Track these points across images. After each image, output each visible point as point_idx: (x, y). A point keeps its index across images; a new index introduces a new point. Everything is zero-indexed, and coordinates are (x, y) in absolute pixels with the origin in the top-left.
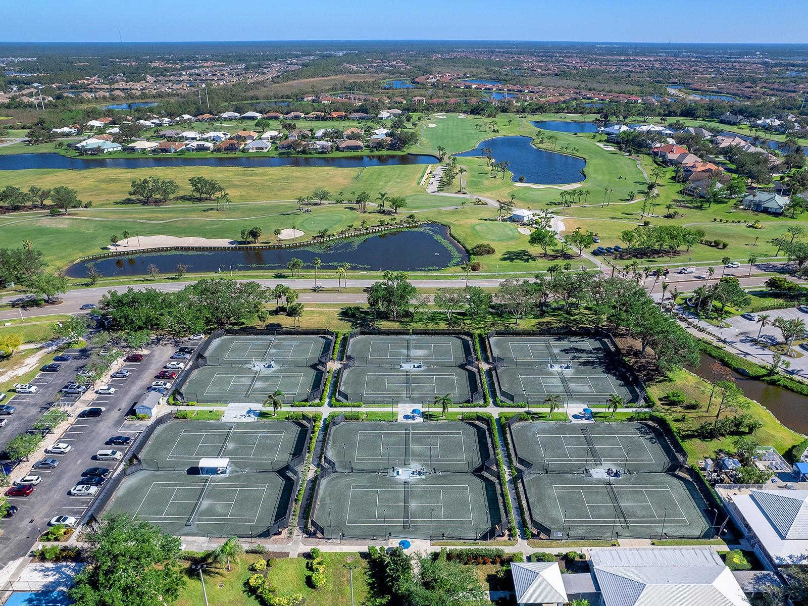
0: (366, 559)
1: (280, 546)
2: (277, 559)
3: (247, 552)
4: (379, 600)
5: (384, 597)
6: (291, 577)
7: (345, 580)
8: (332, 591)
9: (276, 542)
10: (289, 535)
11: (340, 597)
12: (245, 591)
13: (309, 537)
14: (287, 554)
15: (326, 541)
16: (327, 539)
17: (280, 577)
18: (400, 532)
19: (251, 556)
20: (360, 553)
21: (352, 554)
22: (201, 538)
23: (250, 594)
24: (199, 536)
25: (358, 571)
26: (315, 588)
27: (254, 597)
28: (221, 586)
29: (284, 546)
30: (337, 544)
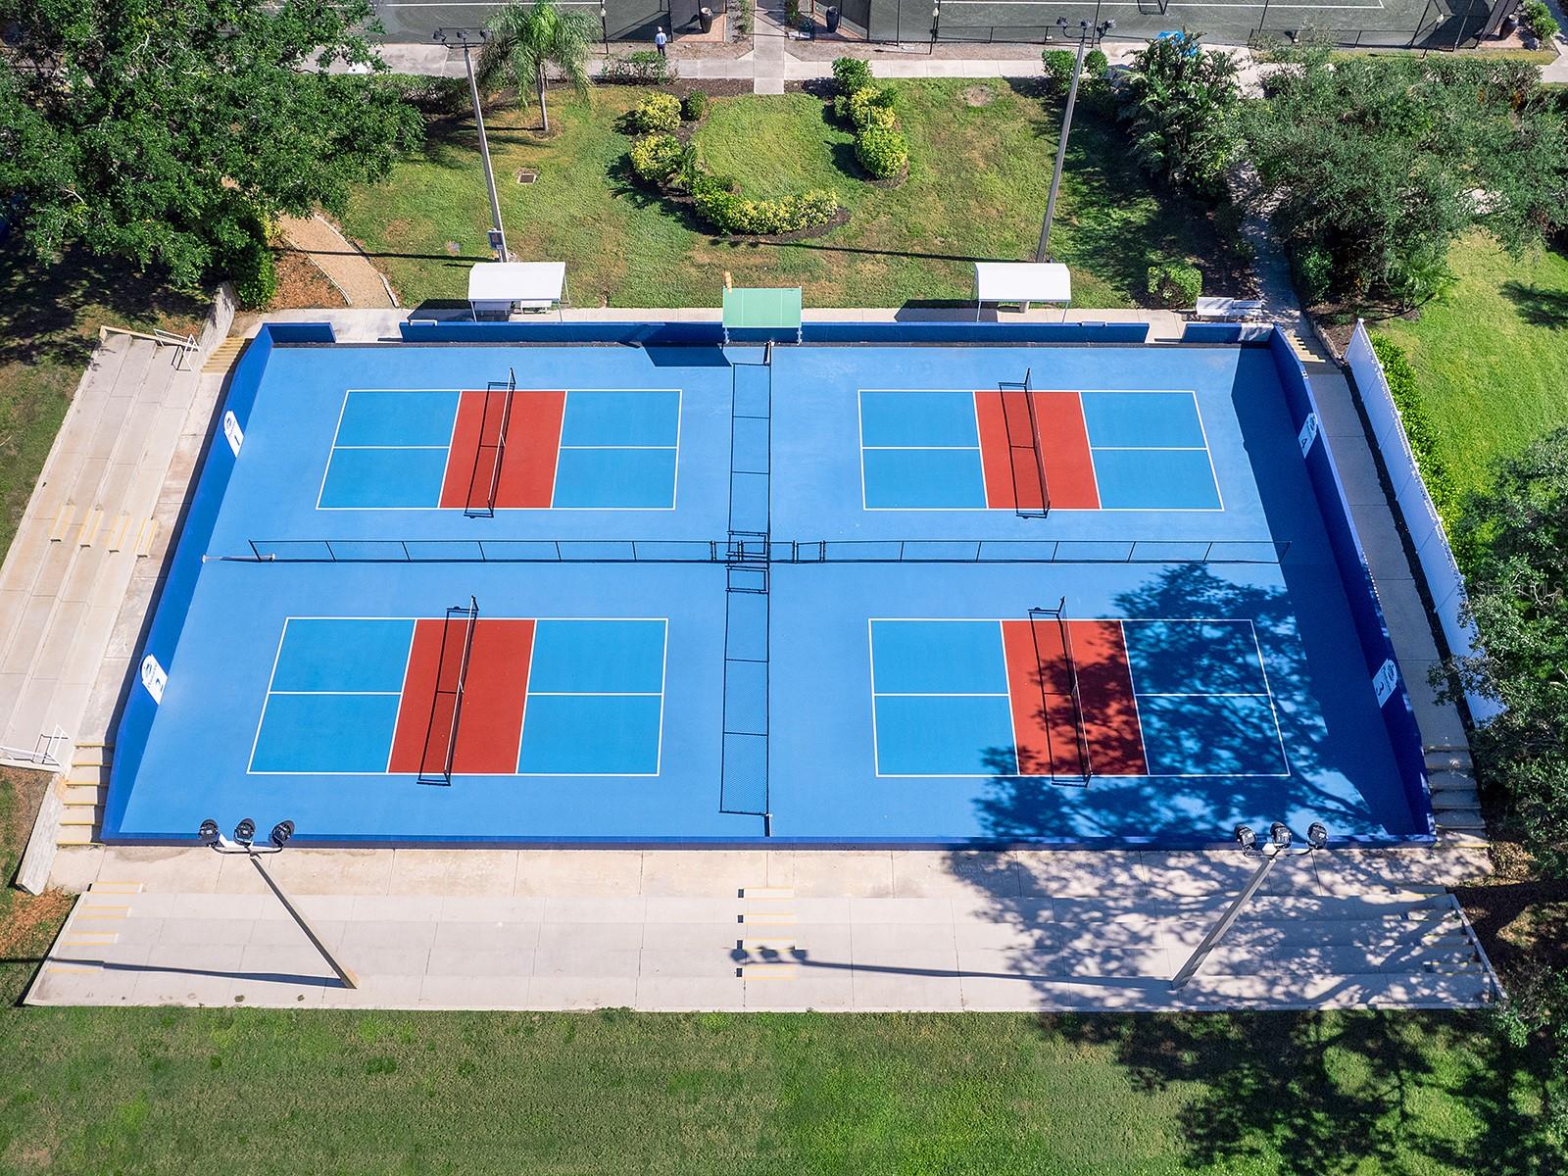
0: (1037, 96)
1: (712, 63)
2: (712, 99)
3: (600, 81)
4: (1116, 214)
5: (1131, 205)
6: (775, 147)
7: (976, 154)
8: (939, 189)
9: (695, 52)
10: (736, 33)
11: (972, 203)
12: (620, 192)
13: (813, 38)
14: (747, 86)
15: (877, 47)
16: (878, 42)
17: (736, 148)
18: (1132, 25)
19: (614, 90)
20: (1010, 80)
21: (981, 83)
22: (418, 47)
23: (639, 199)
24: (412, 42)
25: (1014, 129)
26: (873, 177)
27: (656, 206)
28: (525, 179)
29: (729, 62)
30: (918, 56)
